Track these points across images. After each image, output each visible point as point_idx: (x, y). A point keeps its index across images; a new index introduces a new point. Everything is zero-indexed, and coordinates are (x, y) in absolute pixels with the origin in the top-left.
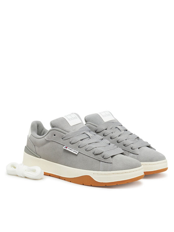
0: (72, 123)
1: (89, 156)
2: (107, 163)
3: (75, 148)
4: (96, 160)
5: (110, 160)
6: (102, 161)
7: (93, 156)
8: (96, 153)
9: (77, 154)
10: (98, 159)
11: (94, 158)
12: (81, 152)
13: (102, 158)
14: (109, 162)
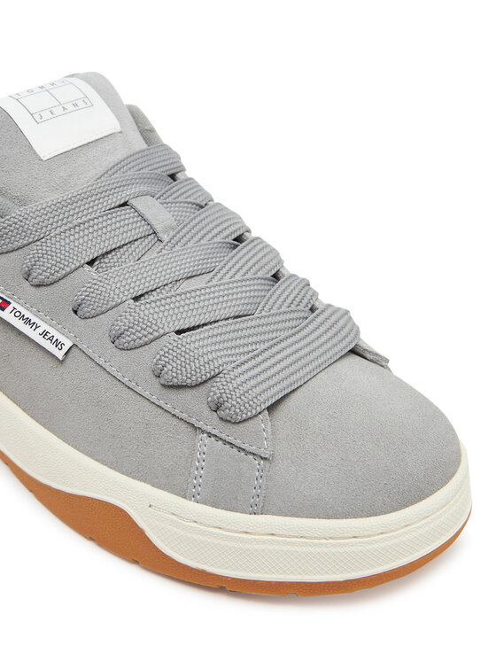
0: (47, 141)
1: (132, 385)
2: (240, 449)
3: (52, 315)
4: (175, 421)
5: (261, 433)
6: (209, 429)
7: (152, 389)
8: (173, 374)
9: (60, 355)
10: (184, 416)
11: (161, 403)
12: (84, 347)
13: (207, 412)
14: (253, 449)
